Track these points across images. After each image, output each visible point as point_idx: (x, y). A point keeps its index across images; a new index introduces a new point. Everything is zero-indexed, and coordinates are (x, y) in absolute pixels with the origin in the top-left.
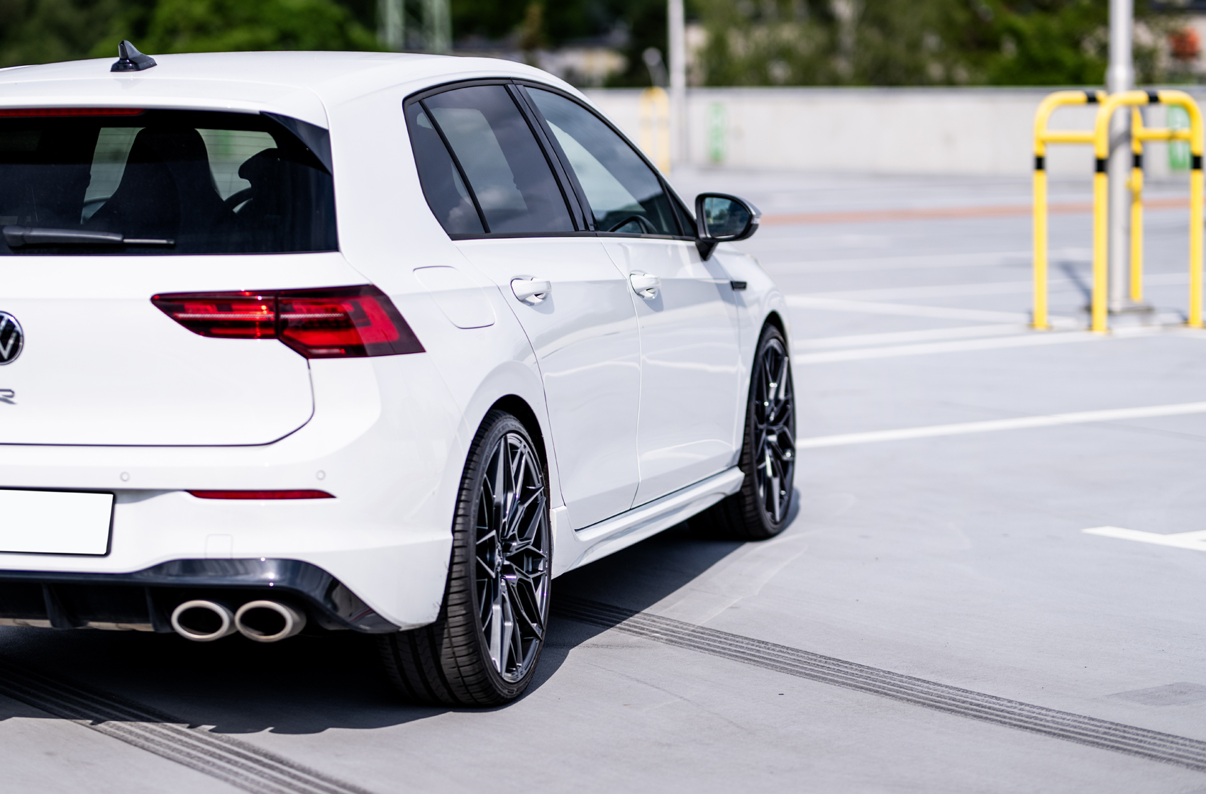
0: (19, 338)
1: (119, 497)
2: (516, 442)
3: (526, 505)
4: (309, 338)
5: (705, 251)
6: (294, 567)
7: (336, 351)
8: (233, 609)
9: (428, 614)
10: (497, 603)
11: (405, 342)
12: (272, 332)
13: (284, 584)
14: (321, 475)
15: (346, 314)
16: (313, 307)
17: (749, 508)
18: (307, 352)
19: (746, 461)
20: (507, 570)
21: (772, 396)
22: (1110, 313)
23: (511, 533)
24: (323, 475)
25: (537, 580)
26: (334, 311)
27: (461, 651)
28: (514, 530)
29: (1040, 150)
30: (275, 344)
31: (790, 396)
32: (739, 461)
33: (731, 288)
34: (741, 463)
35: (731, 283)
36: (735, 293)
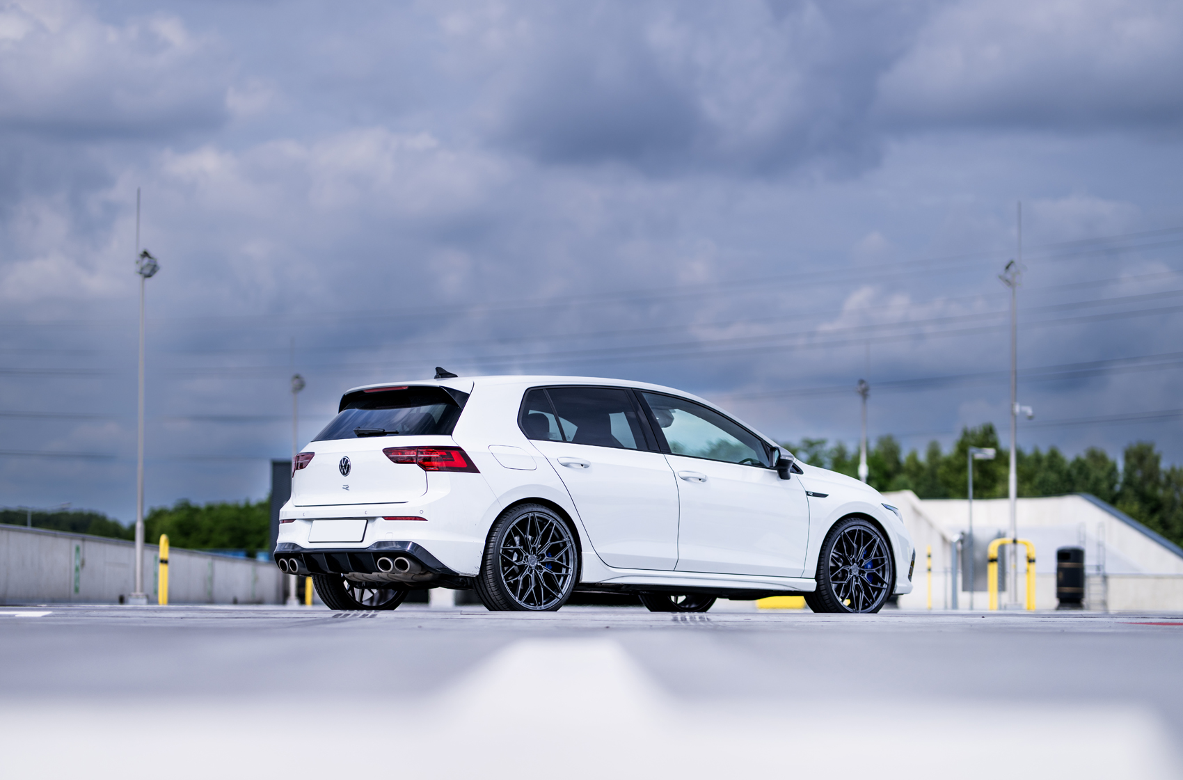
0: (349, 466)
1: (368, 521)
2: (543, 517)
4: (427, 464)
5: (783, 476)
6: (415, 546)
8: (393, 560)
10: (521, 576)
11: (470, 468)
13: (411, 552)
18: (426, 468)
19: (822, 578)
23: (541, 553)
24: (422, 512)
25: (561, 576)
30: (416, 466)
32: (814, 577)
33: (805, 494)
34: (817, 578)
35: (807, 492)
36: (808, 497)
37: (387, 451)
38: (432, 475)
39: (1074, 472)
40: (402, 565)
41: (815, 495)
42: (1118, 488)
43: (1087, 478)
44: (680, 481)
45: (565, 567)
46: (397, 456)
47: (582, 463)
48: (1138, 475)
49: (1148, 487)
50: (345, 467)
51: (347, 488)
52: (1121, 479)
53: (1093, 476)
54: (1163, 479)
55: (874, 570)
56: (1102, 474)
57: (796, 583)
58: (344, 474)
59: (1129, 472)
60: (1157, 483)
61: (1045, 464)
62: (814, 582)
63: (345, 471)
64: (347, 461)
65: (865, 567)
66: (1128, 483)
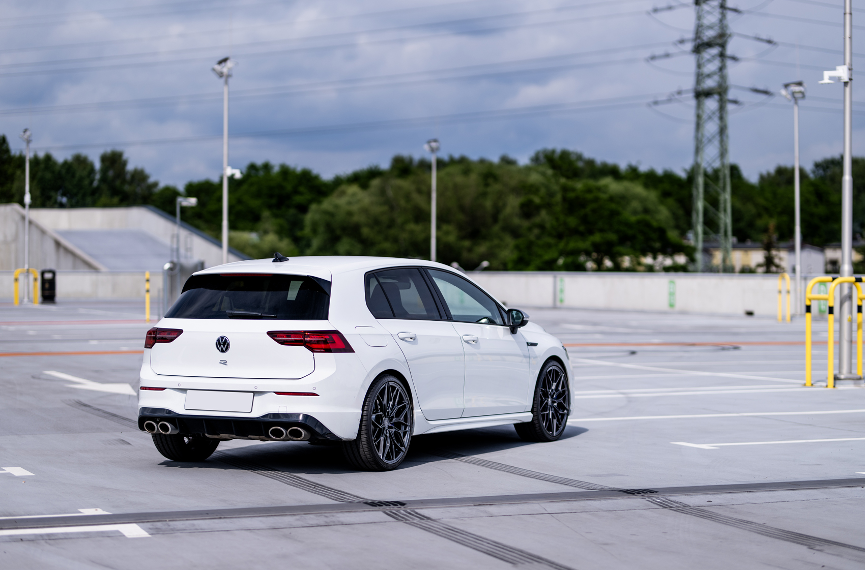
0: (228, 344)
1: (255, 395)
2: (393, 385)
3: (399, 406)
4: (314, 346)
5: (513, 331)
6: (306, 417)
7: (322, 350)
8: (286, 430)
9: (353, 436)
10: (382, 437)
11: (348, 349)
12: (303, 344)
13: (303, 422)
14: (314, 388)
15: (325, 339)
16: (315, 336)
17: (537, 429)
18: (313, 350)
19: (535, 410)
20: (390, 427)
21: (553, 387)
22: (836, 378)
23: (392, 415)
24: (315, 388)
25: (405, 434)
26: (322, 338)
27: (366, 450)
28: (393, 414)
29: (808, 303)
30: (303, 347)
31: (565, 389)
32: (531, 410)
35: (527, 343)
36: (529, 347)
37: (272, 334)
38: (318, 355)
39: (64, 172)
40: (297, 434)
41: (532, 344)
42: (96, 183)
43: (73, 176)
44: (465, 344)
45: (403, 424)
47: (411, 336)
48: (111, 173)
49: (118, 183)
50: (223, 344)
51: (224, 363)
52: (98, 176)
53: (78, 175)
54: (128, 177)
55: (561, 400)
56: (85, 173)
57: (523, 417)
58: (222, 351)
59: (104, 171)
60: (124, 181)
61: (42, 166)
62: (530, 414)
63: (224, 349)
64: (225, 341)
65: (556, 398)
66: (104, 179)
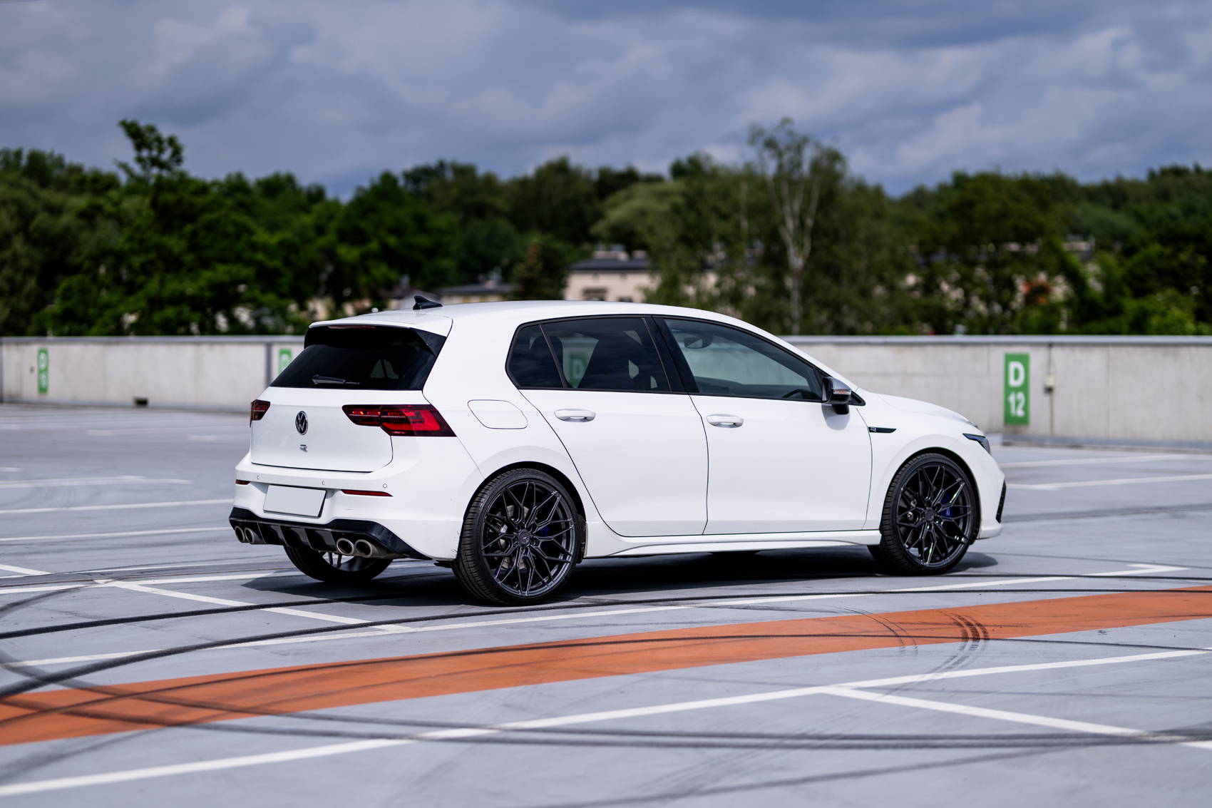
0: (306, 423)
1: (327, 493)
4: (394, 426)
7: (403, 433)
8: (354, 542)
11: (445, 431)
12: (379, 423)
18: (391, 432)
19: (887, 528)
24: (385, 485)
30: (379, 428)
32: (878, 528)
33: (867, 430)
34: (881, 529)
35: (870, 428)
36: (871, 433)
37: (348, 409)
38: (397, 440)
40: (363, 548)
41: (880, 430)
44: (709, 428)
46: (359, 415)
47: (585, 415)
50: (302, 424)
51: (304, 448)
55: (953, 520)
57: (856, 537)
58: (301, 432)
62: (878, 534)
63: (302, 428)
64: (304, 417)
65: (943, 513)
